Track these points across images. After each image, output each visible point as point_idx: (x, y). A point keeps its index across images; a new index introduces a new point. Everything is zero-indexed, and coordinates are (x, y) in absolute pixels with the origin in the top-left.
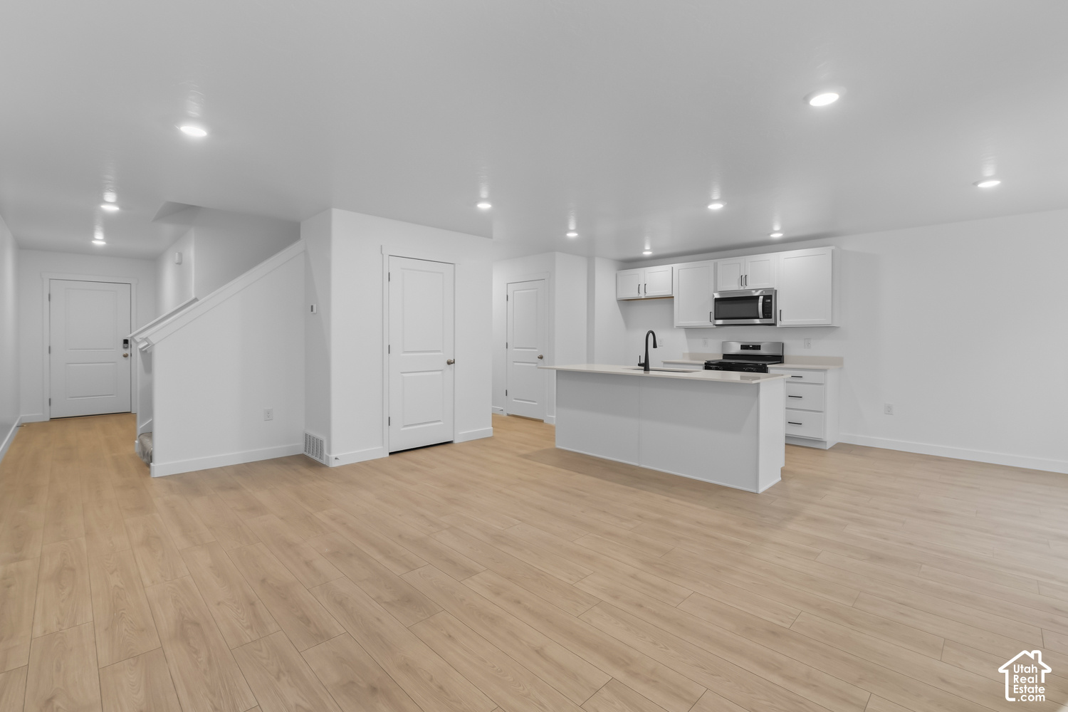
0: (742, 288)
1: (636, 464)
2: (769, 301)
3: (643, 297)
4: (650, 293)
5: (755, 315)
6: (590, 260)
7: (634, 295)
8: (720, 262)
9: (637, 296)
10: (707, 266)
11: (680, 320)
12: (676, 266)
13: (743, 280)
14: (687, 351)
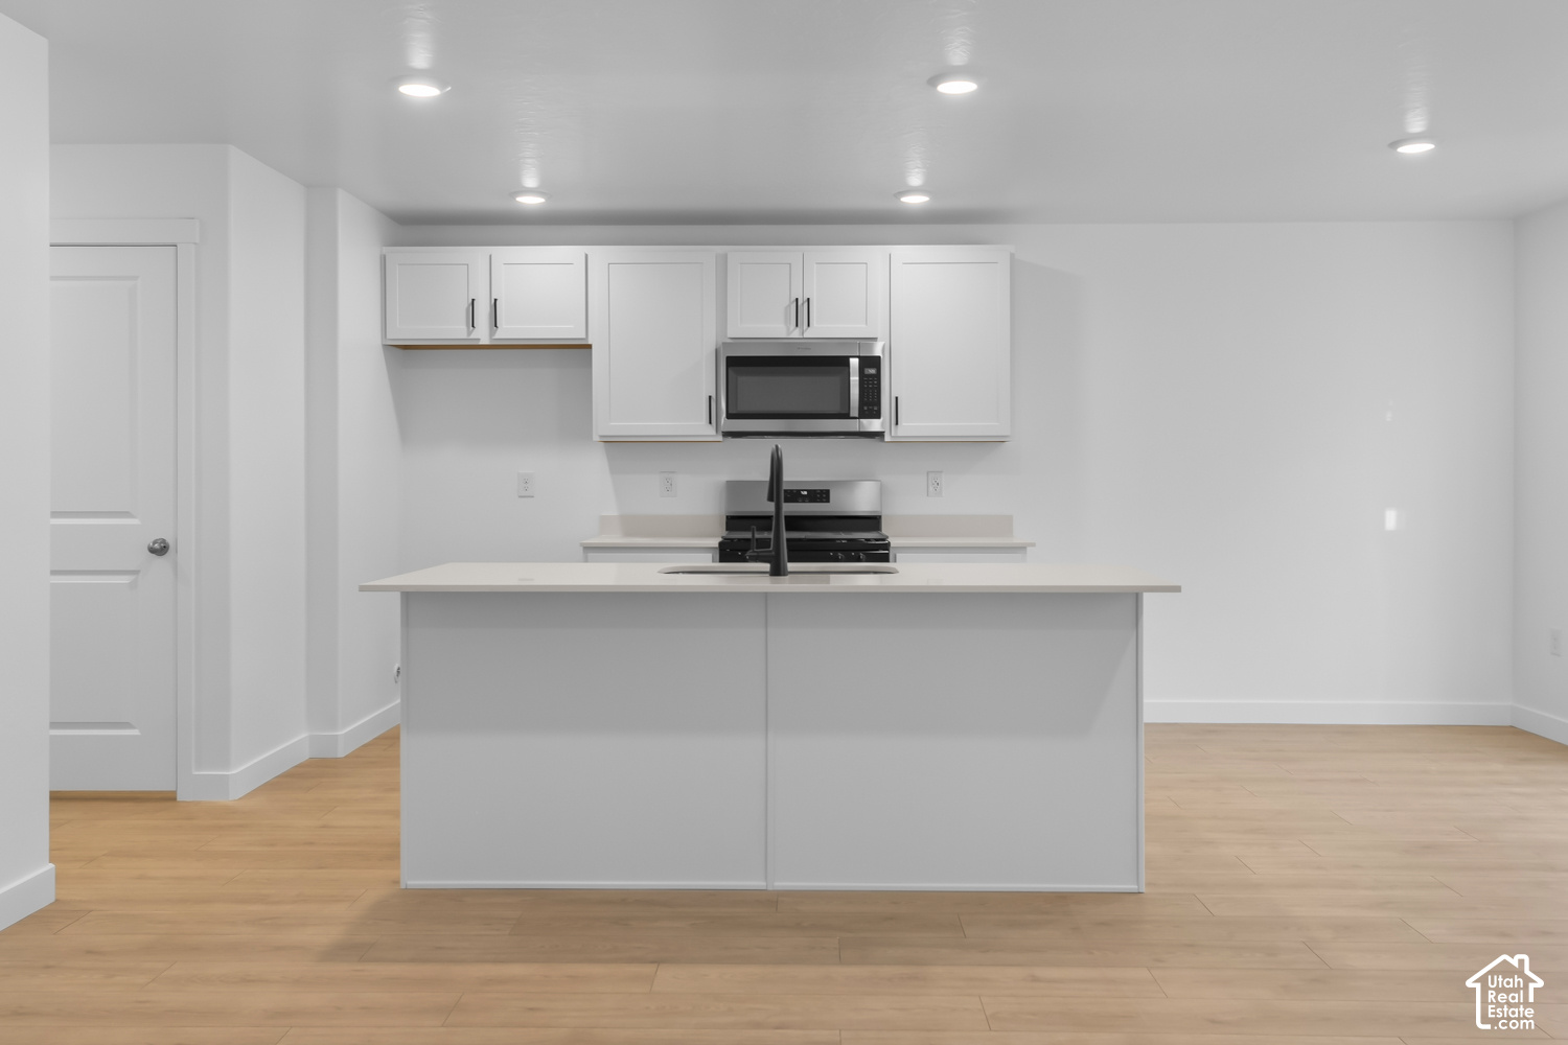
0: (796, 334)
1: (756, 883)
2: (872, 371)
3: (485, 341)
4: (509, 331)
5: (836, 409)
6: (318, 191)
7: (456, 331)
8: (737, 255)
9: (465, 337)
10: (698, 259)
11: (613, 414)
12: (599, 254)
13: (801, 310)
14: (612, 511)
